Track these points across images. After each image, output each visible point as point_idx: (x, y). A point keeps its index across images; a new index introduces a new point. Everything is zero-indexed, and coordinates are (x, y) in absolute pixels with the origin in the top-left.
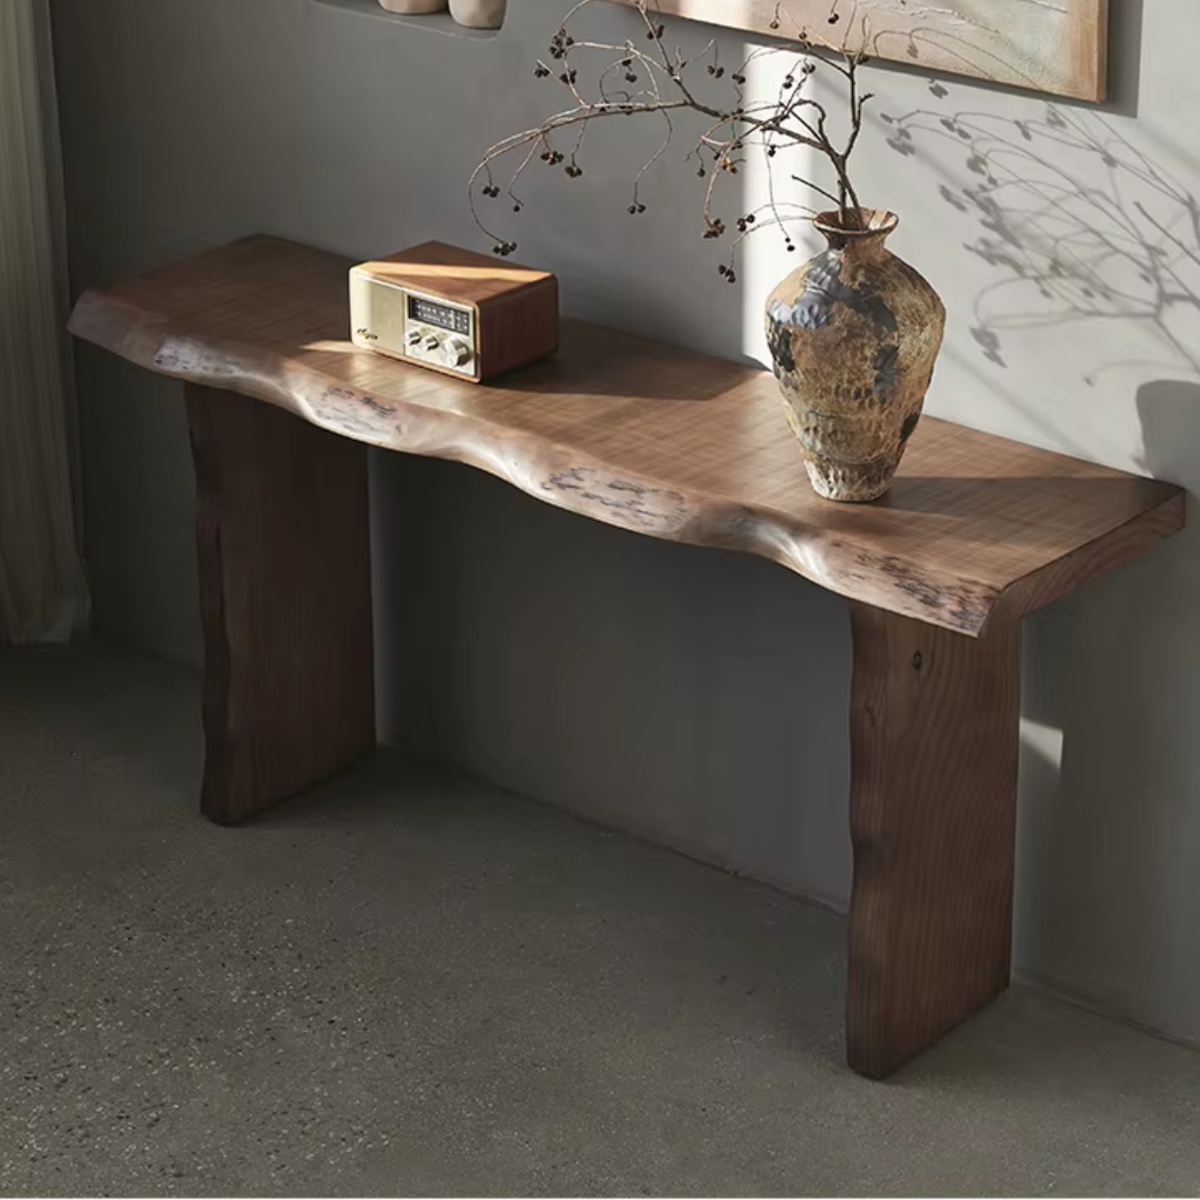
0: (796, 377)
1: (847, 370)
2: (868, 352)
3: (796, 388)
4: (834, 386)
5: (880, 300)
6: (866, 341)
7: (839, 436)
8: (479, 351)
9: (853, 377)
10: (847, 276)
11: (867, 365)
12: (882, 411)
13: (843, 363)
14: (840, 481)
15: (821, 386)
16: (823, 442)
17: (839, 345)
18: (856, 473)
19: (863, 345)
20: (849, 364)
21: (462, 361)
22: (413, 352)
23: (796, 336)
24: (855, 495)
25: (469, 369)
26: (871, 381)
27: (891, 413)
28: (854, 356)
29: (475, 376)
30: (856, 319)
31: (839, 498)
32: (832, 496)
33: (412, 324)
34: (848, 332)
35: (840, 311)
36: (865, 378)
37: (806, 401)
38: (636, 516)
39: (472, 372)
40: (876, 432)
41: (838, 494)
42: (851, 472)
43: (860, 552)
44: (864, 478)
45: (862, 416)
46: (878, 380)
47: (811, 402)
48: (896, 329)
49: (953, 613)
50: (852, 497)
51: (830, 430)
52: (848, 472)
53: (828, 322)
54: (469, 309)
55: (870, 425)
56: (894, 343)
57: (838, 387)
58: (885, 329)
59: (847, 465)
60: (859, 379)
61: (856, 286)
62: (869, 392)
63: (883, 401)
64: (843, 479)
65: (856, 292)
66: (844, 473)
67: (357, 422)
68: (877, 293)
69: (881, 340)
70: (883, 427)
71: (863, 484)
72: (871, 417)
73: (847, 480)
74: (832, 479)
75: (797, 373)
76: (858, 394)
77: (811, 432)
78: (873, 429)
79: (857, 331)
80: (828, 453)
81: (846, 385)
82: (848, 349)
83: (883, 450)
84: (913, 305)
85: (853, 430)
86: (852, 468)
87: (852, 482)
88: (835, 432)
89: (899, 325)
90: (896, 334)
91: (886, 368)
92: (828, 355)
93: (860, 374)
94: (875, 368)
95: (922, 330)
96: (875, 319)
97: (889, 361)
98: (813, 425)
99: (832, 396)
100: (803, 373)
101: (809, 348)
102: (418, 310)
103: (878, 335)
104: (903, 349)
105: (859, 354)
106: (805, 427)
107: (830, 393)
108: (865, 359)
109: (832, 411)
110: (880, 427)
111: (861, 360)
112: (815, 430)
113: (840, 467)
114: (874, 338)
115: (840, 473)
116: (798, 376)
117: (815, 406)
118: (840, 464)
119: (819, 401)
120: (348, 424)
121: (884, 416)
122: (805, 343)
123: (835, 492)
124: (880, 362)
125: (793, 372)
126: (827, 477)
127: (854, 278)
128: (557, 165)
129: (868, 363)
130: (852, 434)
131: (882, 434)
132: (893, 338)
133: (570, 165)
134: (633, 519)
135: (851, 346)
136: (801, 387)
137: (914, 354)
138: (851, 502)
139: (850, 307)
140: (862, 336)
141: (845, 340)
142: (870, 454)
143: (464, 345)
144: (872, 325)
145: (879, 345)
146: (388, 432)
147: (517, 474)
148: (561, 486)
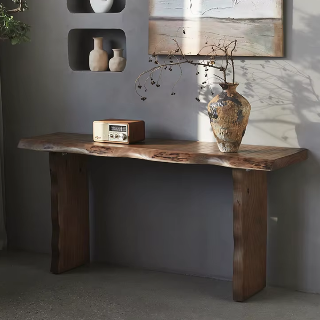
0: (218, 119)
1: (231, 116)
2: (236, 111)
3: (218, 123)
4: (228, 120)
5: (237, 100)
6: (235, 108)
7: (229, 134)
8: (129, 136)
9: (232, 117)
10: (229, 95)
11: (236, 115)
12: (239, 127)
13: (230, 114)
14: (228, 147)
15: (224, 121)
16: (224, 136)
17: (229, 110)
18: (232, 144)
19: (235, 109)
20: (231, 114)
21: (124, 139)
22: (111, 140)
23: (218, 109)
24: (231, 150)
25: (126, 141)
26: (236, 119)
27: (240, 128)
28: (232, 112)
29: (128, 142)
30: (233, 103)
31: (227, 152)
32: (226, 152)
33: (110, 132)
34: (231, 106)
35: (229, 102)
36: (235, 118)
37: (220, 125)
38: (178, 160)
39: (127, 141)
40: (237, 133)
41: (227, 151)
42: (231, 144)
43: (237, 158)
44: (234, 145)
45: (234, 128)
46: (238, 119)
47: (222, 125)
48: (242, 106)
49: (263, 167)
50: (231, 151)
51: (226, 132)
52: (230, 144)
53: (226, 104)
54: (126, 125)
55: (236, 131)
56: (241, 109)
57: (229, 121)
58: (239, 106)
59: (230, 142)
60: (234, 118)
61: (231, 97)
62: (236, 122)
63: (239, 124)
64: (229, 146)
65: (232, 98)
66: (229, 145)
67: (101, 152)
68: (237, 98)
69: (239, 108)
70: (239, 131)
71: (233, 147)
72: (236, 129)
73: (230, 146)
74: (226, 147)
75: (218, 118)
76: (233, 122)
77: (221, 134)
78: (237, 131)
79: (233, 106)
80: (225, 139)
81: (230, 120)
82: (231, 110)
83: (238, 138)
84: (245, 102)
85: (232, 132)
86: (231, 143)
87: (231, 147)
88: (227, 133)
89: (242, 105)
90: (242, 107)
91: (240, 115)
92: (226, 112)
93: (234, 117)
94: (238, 116)
95: (247, 107)
96: (237, 104)
97: (241, 114)
98: (222, 132)
99: (227, 123)
100: (220, 118)
101: (221, 111)
102: (112, 129)
103: (238, 107)
104: (244, 111)
105: (234, 112)
106: (220, 133)
107: (227, 122)
108: (235, 113)
109: (227, 127)
110: (238, 131)
111: (234, 113)
112: (223, 133)
113: (228, 143)
114: (237, 108)
115: (228, 144)
116: (219, 119)
117: (223, 126)
118: (228, 142)
119: (224, 125)
120: (98, 153)
121: (239, 129)
122: (220, 110)
123: (226, 150)
124: (239, 114)
125: (217, 118)
126: (225, 146)
127: (231, 95)
128: (154, 84)
129: (236, 114)
130: (232, 133)
131: (238, 133)
132: (241, 108)
133: (157, 84)
134: (177, 160)
135: (232, 110)
136: (219, 122)
137: (246, 113)
138: (230, 153)
139: (231, 101)
140: (234, 107)
141: (230, 108)
142: (236, 139)
143: (125, 135)
144: (237, 105)
145: (238, 109)
146: (109, 153)
147: (145, 157)
148: (157, 157)
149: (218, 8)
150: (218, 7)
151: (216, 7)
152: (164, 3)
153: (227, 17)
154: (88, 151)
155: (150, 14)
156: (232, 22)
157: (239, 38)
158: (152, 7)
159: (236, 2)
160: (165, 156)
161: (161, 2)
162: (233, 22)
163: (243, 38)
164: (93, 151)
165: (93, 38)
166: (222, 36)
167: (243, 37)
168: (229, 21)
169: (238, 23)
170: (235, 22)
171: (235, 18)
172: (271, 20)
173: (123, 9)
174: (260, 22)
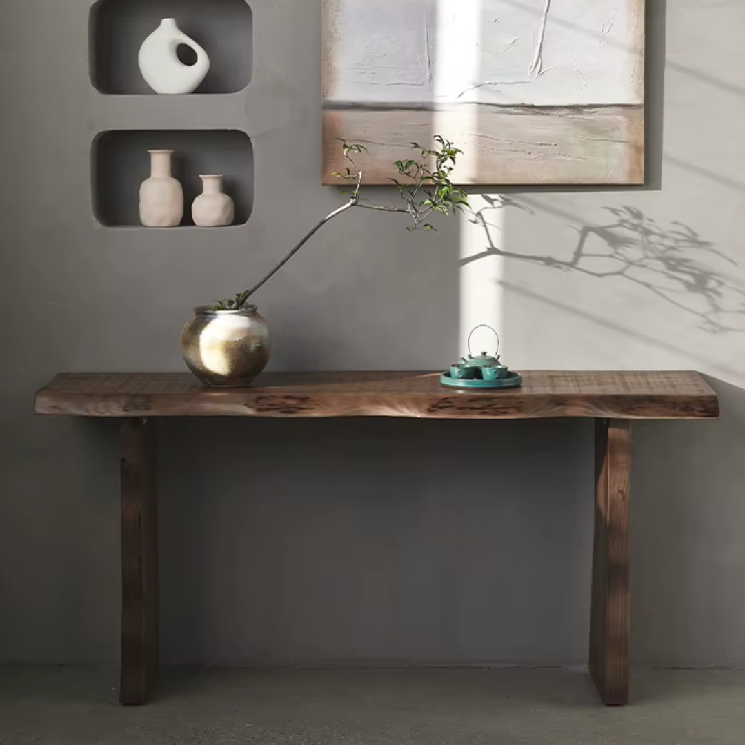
120: (282, 410)
146: (312, 409)
147: (406, 410)
148: (441, 408)
149: (496, 84)
150: (496, 82)
151: (491, 82)
152: (362, 71)
153: (519, 102)
154: (250, 407)
155: (325, 97)
156: (529, 113)
157: (546, 146)
158: (331, 81)
159: (540, 71)
160: (460, 406)
161: (356, 70)
162: (532, 112)
163: (555, 147)
164: (265, 407)
165: (149, 151)
166: (507, 142)
167: (555, 145)
168: (521, 111)
169: (542, 114)
170: (537, 113)
171: (536, 104)
172: (620, 109)
173: (246, 86)
174: (594, 112)
